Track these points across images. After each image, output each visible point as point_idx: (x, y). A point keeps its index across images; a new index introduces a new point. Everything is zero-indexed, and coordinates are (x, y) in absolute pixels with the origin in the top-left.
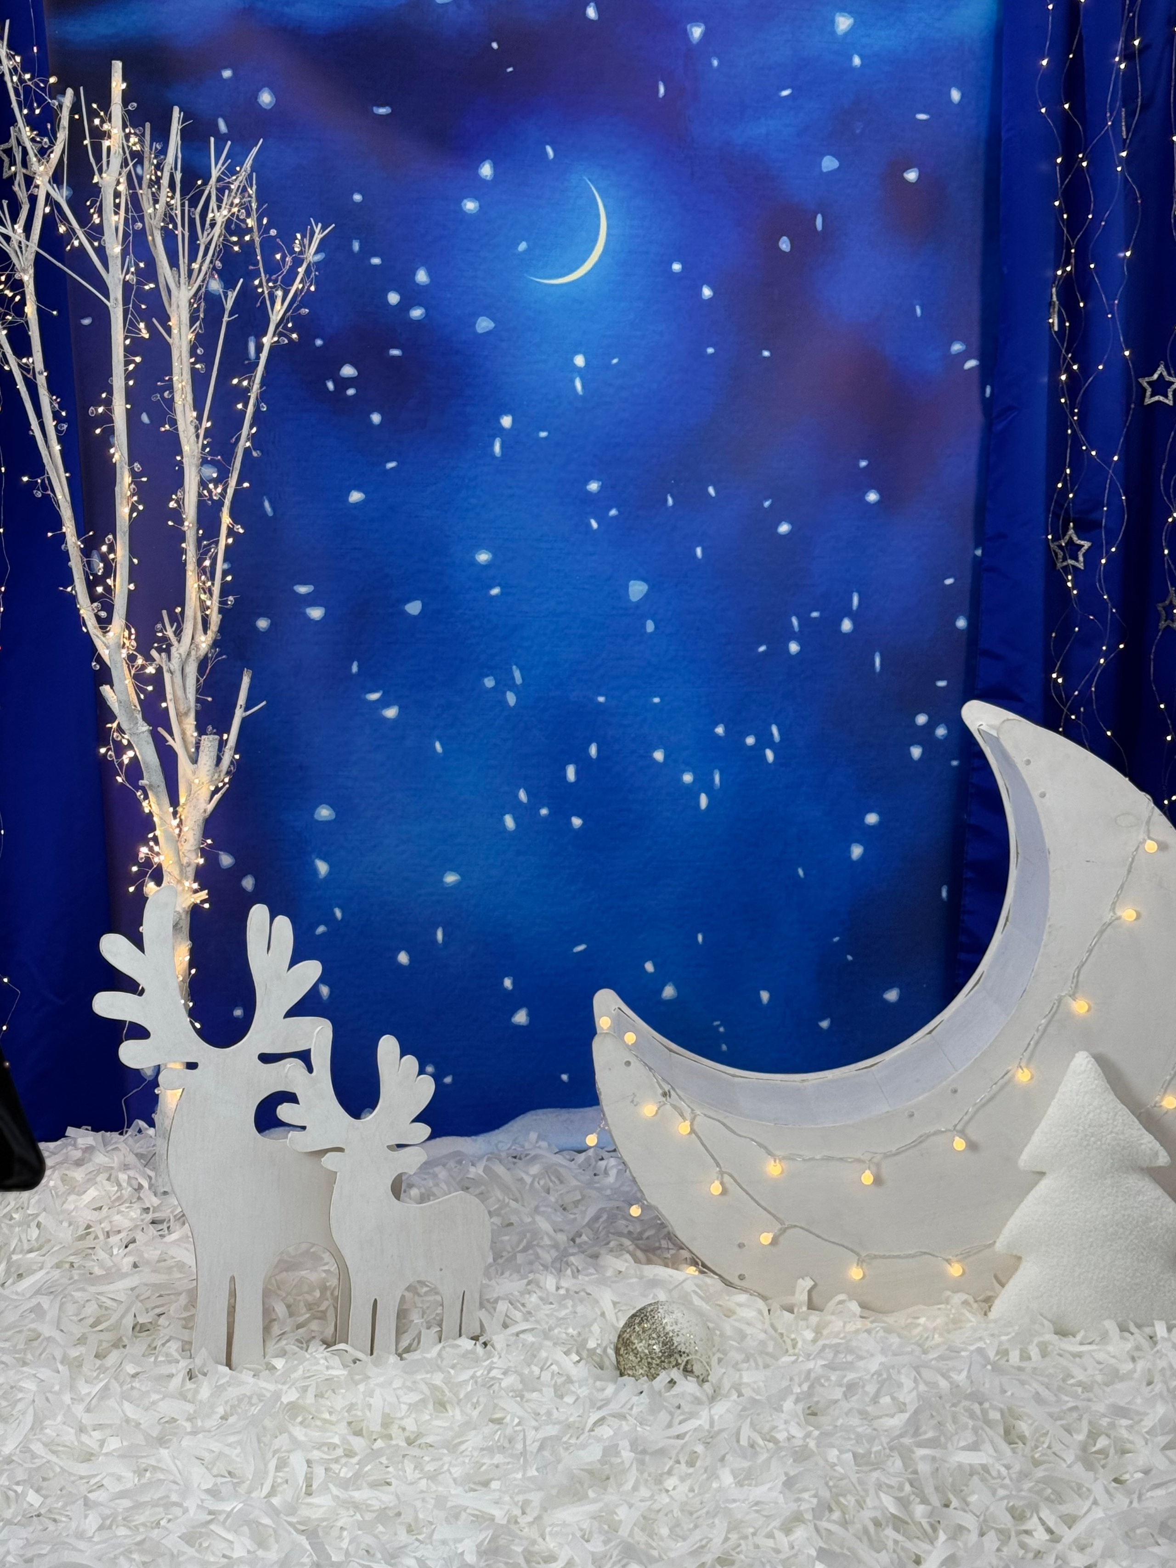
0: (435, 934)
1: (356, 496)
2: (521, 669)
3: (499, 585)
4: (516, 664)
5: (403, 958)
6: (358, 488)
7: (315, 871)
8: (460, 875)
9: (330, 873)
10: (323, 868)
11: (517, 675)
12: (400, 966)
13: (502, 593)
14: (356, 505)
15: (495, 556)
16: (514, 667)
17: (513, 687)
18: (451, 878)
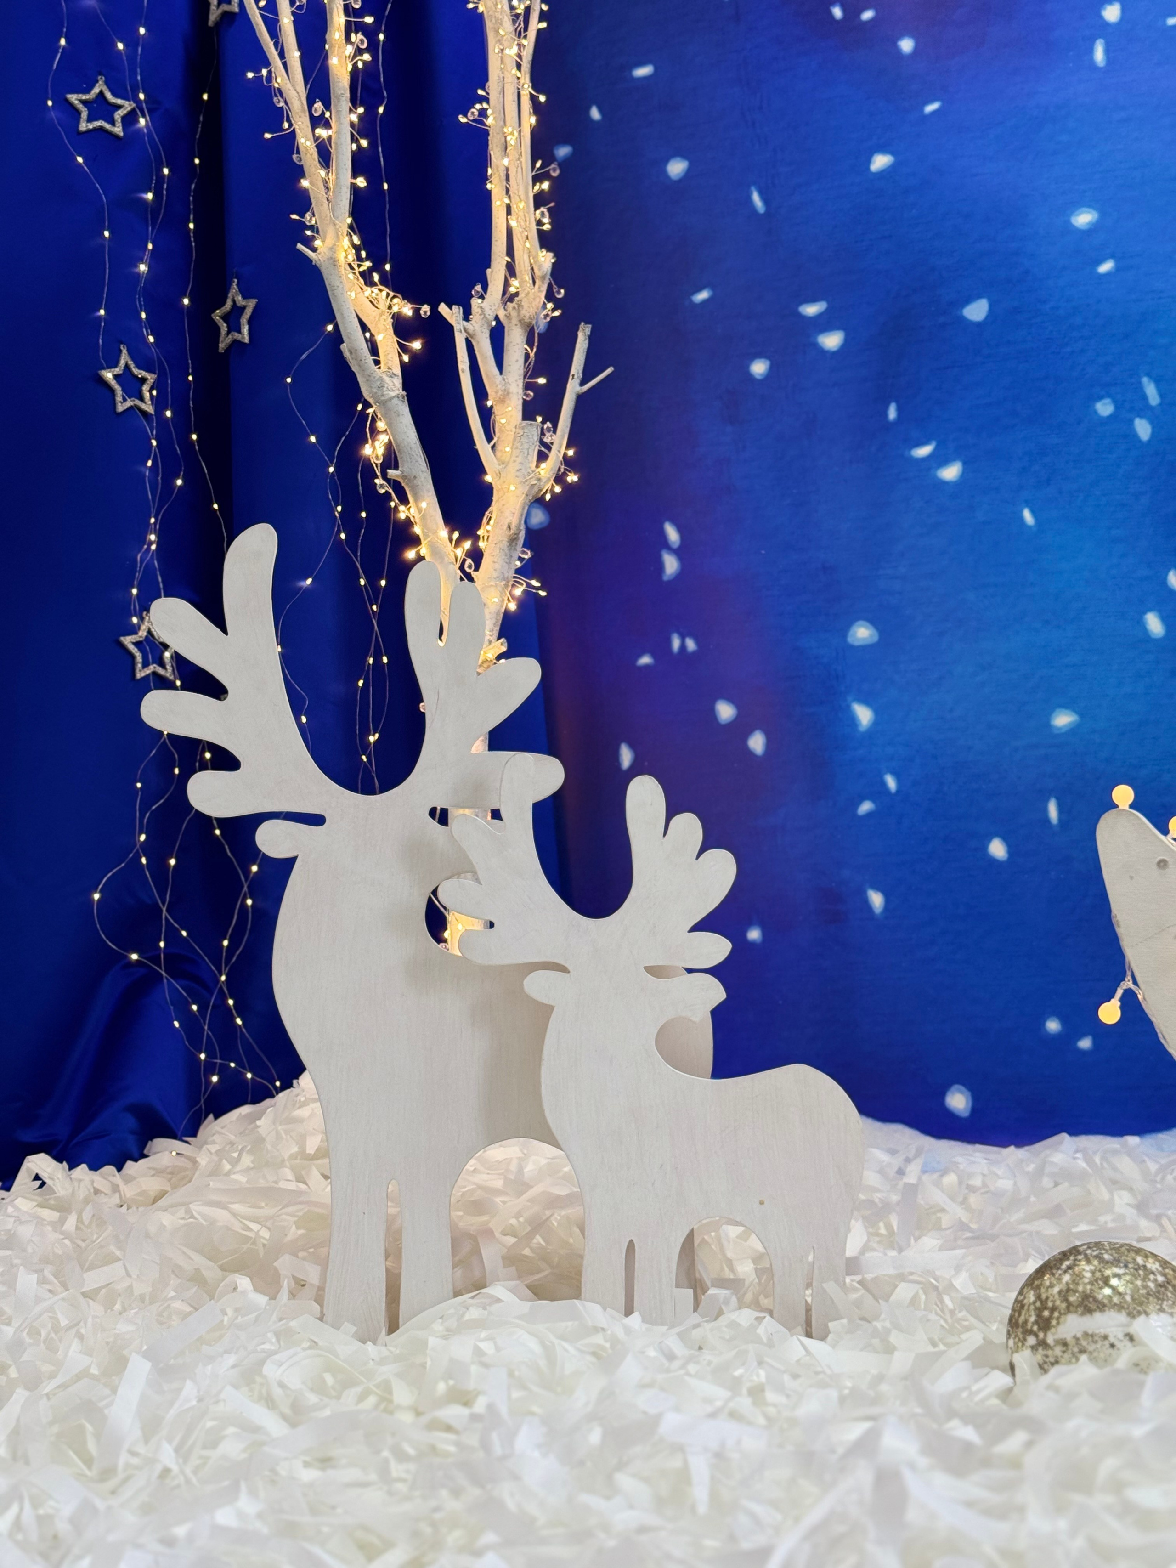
0: (1045, 810)
1: (880, 162)
2: (1158, 381)
3: (1112, 256)
4: (1148, 375)
5: (998, 849)
6: (882, 149)
7: (853, 720)
8: (1077, 713)
9: (876, 723)
10: (864, 715)
11: (1151, 391)
12: (993, 862)
13: (1118, 269)
14: (883, 174)
15: (1103, 214)
16: (1145, 380)
17: (1144, 410)
18: (1063, 720)
